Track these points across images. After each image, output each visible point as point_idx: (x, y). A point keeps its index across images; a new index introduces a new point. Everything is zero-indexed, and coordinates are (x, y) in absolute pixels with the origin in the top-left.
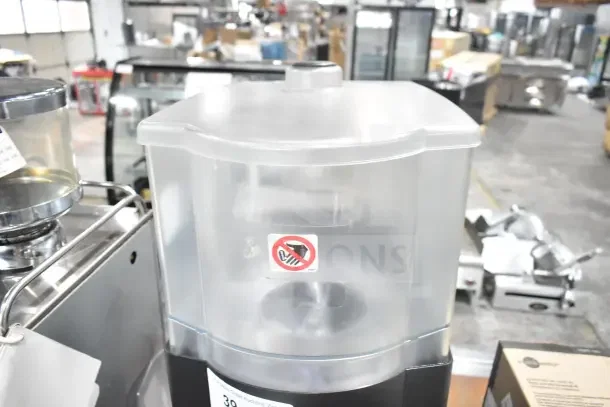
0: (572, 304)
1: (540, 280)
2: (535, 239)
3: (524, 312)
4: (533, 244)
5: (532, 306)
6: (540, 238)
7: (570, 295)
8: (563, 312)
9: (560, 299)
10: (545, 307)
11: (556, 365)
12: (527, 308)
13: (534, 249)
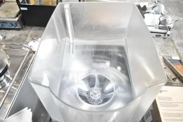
0: (168, 35)
1: (160, 28)
2: (162, 14)
3: (154, 37)
4: (160, 15)
5: (156, 36)
6: (163, 13)
7: (169, 33)
8: (165, 37)
9: (165, 33)
10: (160, 36)
11: (167, 91)
12: (155, 36)
13: (160, 17)
